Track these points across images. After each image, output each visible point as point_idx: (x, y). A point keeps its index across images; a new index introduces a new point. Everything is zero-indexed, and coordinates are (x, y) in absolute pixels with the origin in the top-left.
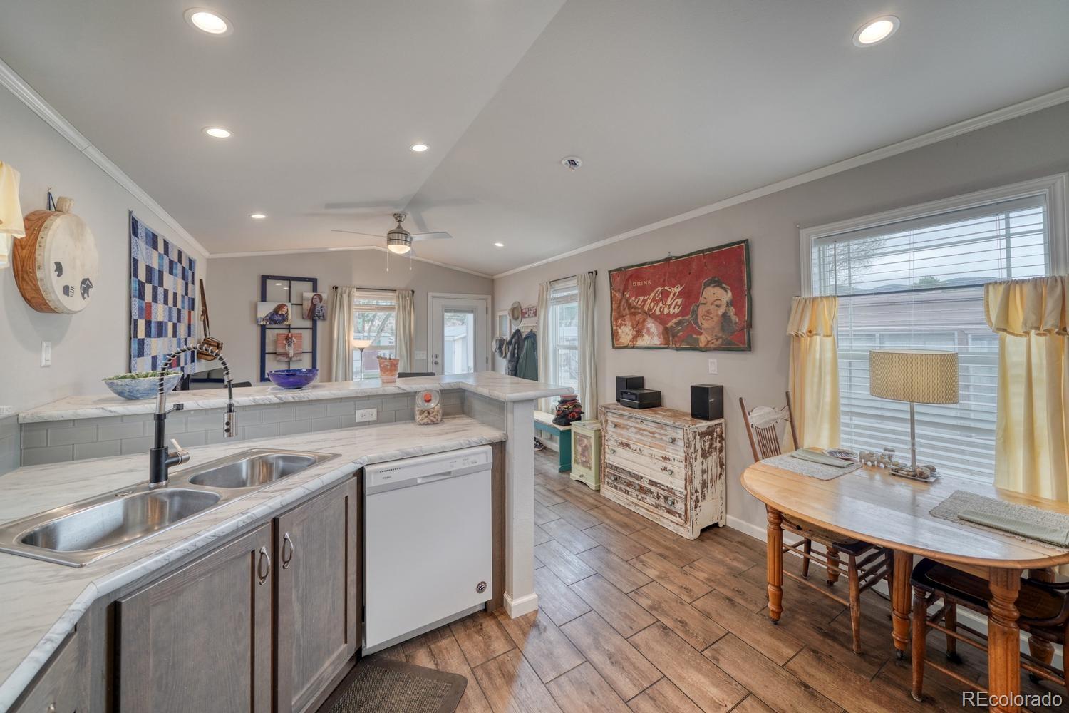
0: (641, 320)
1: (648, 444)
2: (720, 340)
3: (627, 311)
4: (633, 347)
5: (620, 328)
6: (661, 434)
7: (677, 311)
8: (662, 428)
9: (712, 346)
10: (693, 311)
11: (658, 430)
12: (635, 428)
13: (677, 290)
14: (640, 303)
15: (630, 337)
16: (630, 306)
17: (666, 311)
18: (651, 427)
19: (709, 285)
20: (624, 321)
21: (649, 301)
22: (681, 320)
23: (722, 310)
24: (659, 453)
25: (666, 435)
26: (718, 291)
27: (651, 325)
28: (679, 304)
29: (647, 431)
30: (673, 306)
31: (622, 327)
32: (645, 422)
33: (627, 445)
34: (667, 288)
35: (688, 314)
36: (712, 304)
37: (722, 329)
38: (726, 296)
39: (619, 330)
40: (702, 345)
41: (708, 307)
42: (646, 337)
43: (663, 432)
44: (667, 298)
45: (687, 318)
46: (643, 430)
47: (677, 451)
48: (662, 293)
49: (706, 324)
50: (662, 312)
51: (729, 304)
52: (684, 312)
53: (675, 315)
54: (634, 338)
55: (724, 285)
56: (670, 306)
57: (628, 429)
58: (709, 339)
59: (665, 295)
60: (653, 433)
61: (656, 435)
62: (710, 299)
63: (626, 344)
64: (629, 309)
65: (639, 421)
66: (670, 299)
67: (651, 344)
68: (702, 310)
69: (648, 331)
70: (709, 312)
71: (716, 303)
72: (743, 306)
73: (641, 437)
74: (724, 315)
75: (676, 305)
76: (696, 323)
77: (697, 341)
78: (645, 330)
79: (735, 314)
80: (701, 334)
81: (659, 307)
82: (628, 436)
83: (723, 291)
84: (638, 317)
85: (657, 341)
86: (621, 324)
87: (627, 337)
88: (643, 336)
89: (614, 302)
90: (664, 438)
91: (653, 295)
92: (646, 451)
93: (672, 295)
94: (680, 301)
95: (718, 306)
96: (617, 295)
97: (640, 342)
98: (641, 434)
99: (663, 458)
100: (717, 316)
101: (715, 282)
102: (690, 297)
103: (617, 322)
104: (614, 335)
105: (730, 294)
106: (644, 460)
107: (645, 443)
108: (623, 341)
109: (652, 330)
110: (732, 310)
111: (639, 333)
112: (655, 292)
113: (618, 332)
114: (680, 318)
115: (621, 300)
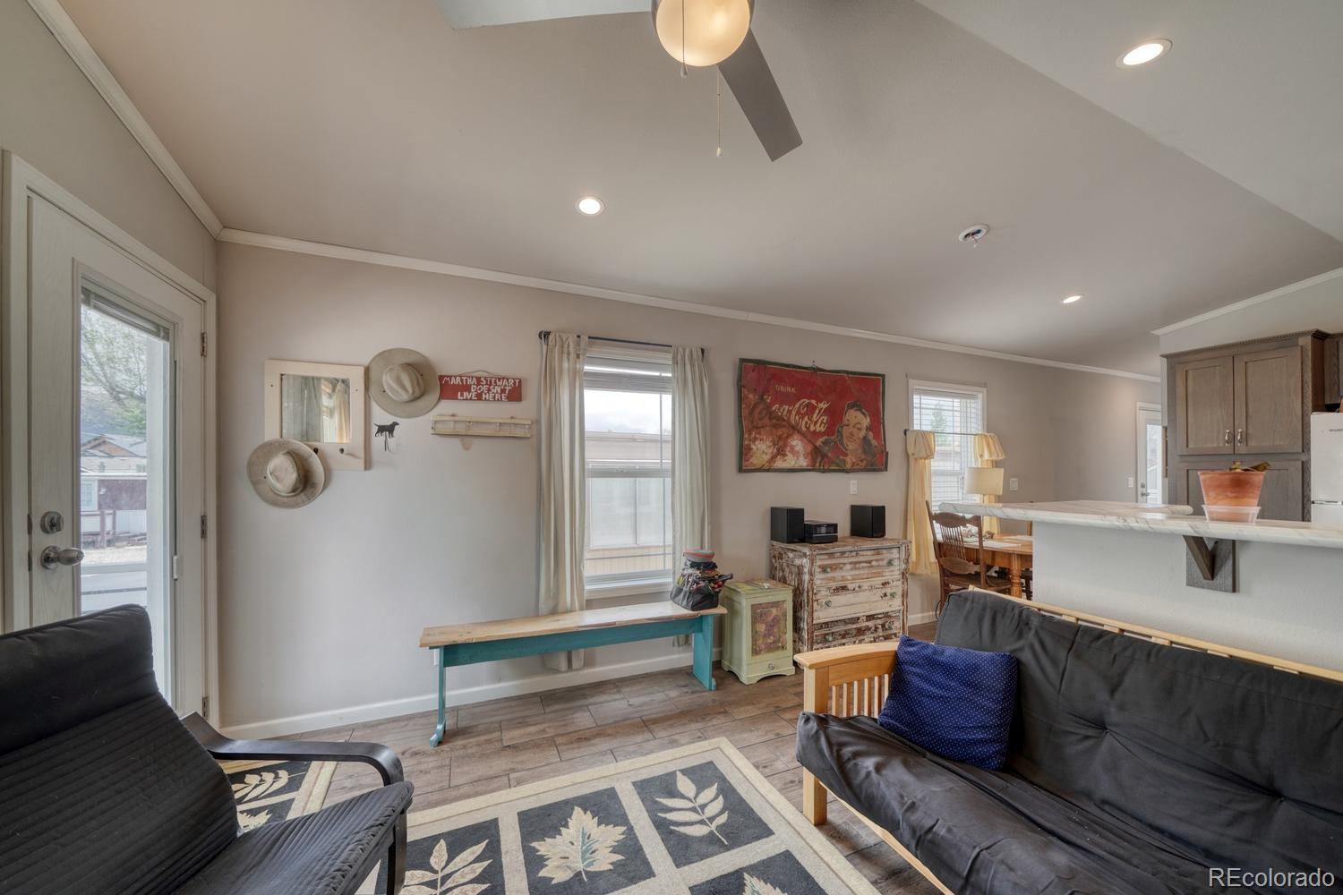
0: (785, 435)
1: (865, 576)
2: (865, 462)
3: (766, 421)
4: (768, 471)
5: (754, 442)
6: (877, 560)
7: (823, 429)
8: (878, 554)
9: (858, 467)
10: (838, 432)
11: (875, 557)
12: (851, 563)
13: (823, 406)
14: (785, 413)
15: (767, 457)
16: (771, 415)
17: (812, 428)
18: (868, 556)
19: (851, 408)
20: (760, 434)
21: (794, 413)
22: (826, 440)
23: (863, 433)
24: (878, 581)
25: (882, 560)
26: (859, 414)
27: (797, 443)
28: (825, 421)
29: (863, 562)
30: (819, 423)
31: (757, 443)
32: (861, 553)
33: (844, 588)
34: (814, 402)
35: (833, 435)
36: (854, 426)
37: (865, 452)
38: (866, 421)
39: (753, 447)
40: (848, 466)
41: (851, 429)
42: (790, 456)
43: (879, 557)
44: (813, 413)
45: (833, 438)
46: (860, 563)
47: (892, 571)
48: (807, 405)
49: (851, 446)
50: (808, 429)
51: (869, 429)
52: (830, 430)
53: (822, 434)
54: (773, 458)
55: (864, 411)
56: (816, 423)
57: (841, 568)
58: (854, 460)
59: (811, 409)
60: (870, 562)
61: (874, 563)
62: (853, 421)
63: (758, 467)
64: (770, 419)
65: (854, 554)
66: (815, 415)
67: (797, 466)
68: (846, 431)
69: (792, 450)
70: (852, 434)
71: (858, 426)
72: (879, 432)
73: (857, 572)
74: (865, 438)
75: (822, 422)
76: (842, 444)
77: (844, 462)
78: (788, 449)
79: (874, 438)
80: (847, 455)
81: (804, 423)
82: (842, 576)
83: (863, 416)
84: (782, 431)
85: (803, 463)
86: (755, 439)
87: (764, 456)
88: (785, 455)
89: (743, 406)
90: (881, 563)
91: (797, 406)
92: (865, 585)
93: (817, 411)
94: (825, 418)
95: (859, 429)
96: (751, 396)
97: (779, 464)
98: (859, 569)
99: (883, 584)
100: (859, 438)
101: (857, 406)
102: (835, 416)
103: (750, 434)
104: (743, 452)
105: (868, 420)
106: (862, 596)
107: (862, 577)
108: (755, 462)
109: (797, 449)
110: (871, 435)
111: (781, 452)
112: (800, 402)
113: (751, 449)
114: (826, 437)
115: (756, 405)
